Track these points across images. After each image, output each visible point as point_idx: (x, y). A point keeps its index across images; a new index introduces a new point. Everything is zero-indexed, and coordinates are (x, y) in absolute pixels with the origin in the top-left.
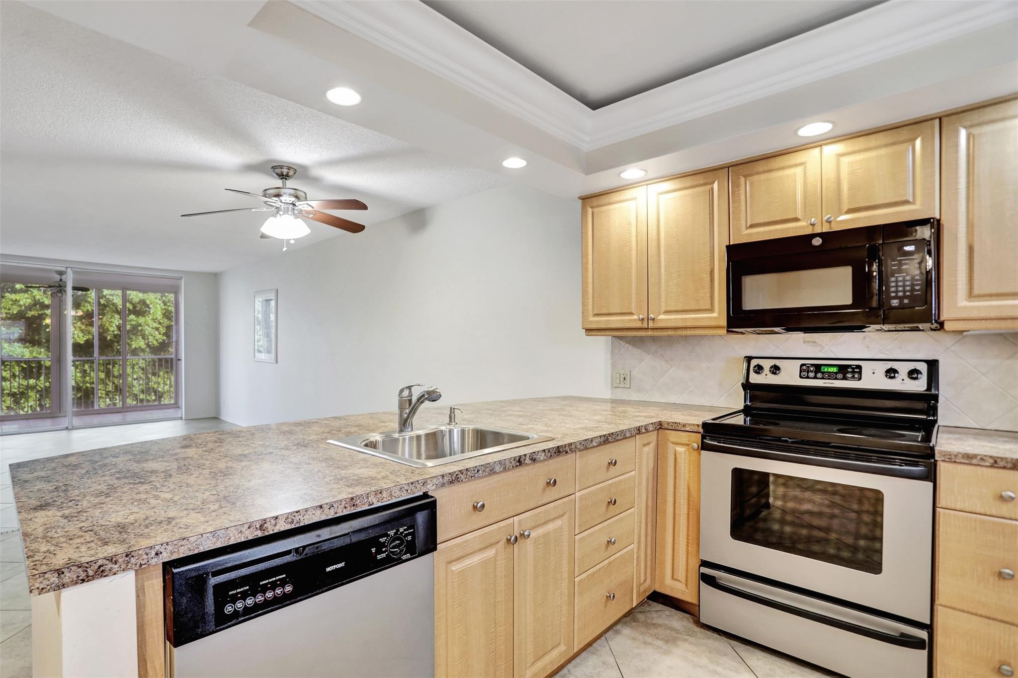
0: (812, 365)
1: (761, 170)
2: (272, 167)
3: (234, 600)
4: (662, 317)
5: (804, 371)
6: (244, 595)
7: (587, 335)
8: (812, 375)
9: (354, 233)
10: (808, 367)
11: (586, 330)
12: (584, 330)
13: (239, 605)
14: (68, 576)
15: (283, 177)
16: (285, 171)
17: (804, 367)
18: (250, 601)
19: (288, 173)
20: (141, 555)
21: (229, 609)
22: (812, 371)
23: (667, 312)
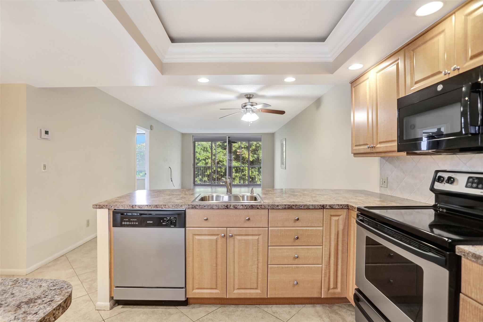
0: (477, 178)
1: (420, 43)
2: (245, 95)
3: (125, 221)
4: (379, 146)
5: (471, 182)
6: (127, 221)
7: (354, 157)
8: (475, 185)
9: (282, 114)
10: (474, 179)
11: (354, 154)
12: (353, 154)
13: (126, 223)
14: (98, 207)
15: (249, 98)
16: (249, 96)
17: (471, 180)
18: (128, 223)
19: (250, 96)
20: (108, 206)
21: (123, 223)
22: (475, 183)
23: (380, 143)
